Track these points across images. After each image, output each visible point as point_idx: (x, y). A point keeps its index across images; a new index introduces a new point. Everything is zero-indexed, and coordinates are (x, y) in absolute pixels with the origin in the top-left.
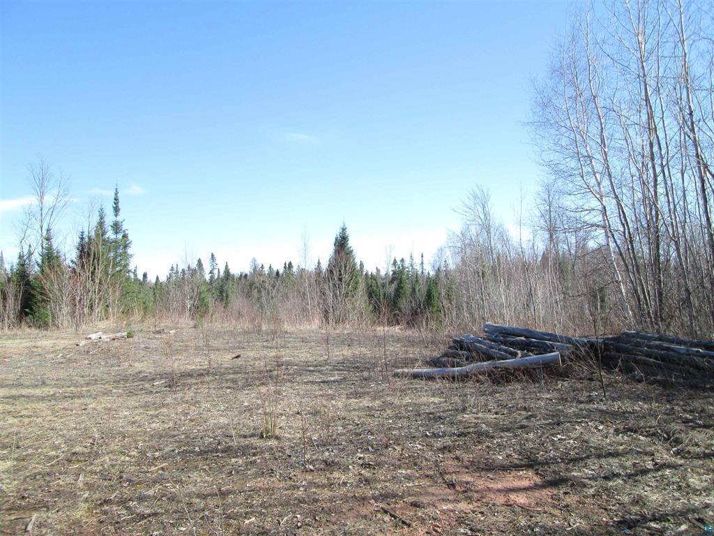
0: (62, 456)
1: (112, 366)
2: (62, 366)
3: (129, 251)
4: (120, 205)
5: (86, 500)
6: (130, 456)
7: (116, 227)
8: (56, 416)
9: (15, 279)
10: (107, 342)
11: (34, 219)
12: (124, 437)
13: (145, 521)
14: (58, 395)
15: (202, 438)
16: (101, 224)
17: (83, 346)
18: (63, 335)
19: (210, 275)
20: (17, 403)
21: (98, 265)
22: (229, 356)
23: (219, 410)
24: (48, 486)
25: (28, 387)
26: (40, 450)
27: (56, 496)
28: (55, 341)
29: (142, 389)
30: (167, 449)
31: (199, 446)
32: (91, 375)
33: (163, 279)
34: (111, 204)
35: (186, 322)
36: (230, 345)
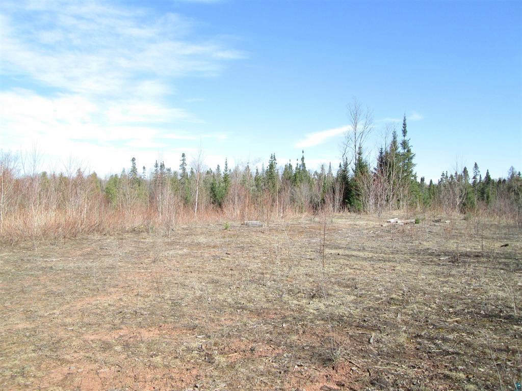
0: (384, 299)
1: (407, 242)
2: (374, 239)
3: (413, 161)
4: (407, 129)
5: (405, 332)
6: (431, 308)
7: (404, 144)
8: (376, 272)
9: (339, 180)
10: (402, 226)
11: (351, 141)
12: (425, 293)
13: (450, 356)
14: (375, 258)
15: (486, 304)
16: (394, 142)
17: (385, 227)
18: (372, 219)
19: (473, 180)
20: (350, 259)
21: (393, 171)
22: (498, 245)
23: (496, 286)
24: (378, 317)
25: (355, 250)
26: (370, 292)
27: (385, 324)
28: (367, 222)
29: (431, 261)
30: (458, 308)
31: (484, 311)
32: (394, 247)
33: (435, 182)
34: (401, 127)
35: (457, 215)
36: (498, 235)
